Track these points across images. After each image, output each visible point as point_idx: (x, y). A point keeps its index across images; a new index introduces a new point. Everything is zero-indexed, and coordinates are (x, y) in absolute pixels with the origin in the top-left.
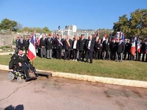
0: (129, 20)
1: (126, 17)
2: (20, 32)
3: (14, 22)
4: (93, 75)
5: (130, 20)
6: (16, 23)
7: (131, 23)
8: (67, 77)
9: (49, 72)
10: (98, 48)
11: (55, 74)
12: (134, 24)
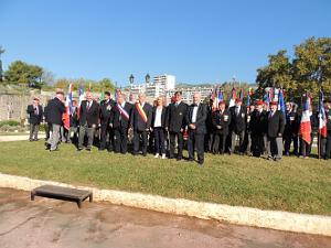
0: (291, 62)
1: (285, 55)
2: (49, 89)
3: (37, 67)
4: (200, 198)
5: (295, 61)
6: (40, 70)
7: (296, 70)
8: (132, 204)
9: (86, 189)
10: (219, 127)
11: (101, 194)
12: (303, 71)
